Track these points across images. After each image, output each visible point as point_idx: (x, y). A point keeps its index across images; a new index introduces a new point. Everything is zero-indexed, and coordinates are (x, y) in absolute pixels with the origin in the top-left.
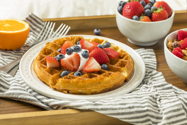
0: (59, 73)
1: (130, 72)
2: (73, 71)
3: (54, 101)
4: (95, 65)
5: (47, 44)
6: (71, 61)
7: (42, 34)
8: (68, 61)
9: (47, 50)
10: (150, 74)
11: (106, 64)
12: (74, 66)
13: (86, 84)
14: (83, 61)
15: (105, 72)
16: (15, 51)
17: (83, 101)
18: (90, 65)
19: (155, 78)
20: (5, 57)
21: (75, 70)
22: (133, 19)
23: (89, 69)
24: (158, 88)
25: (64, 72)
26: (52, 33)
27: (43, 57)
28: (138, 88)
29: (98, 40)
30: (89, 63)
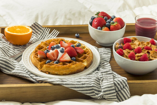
0: (45, 61)
1: (89, 63)
2: (54, 61)
3: (39, 78)
4: (67, 57)
5: (42, 43)
6: (53, 54)
7: (41, 36)
8: (51, 54)
9: (40, 46)
10: (103, 65)
11: (75, 57)
12: (54, 57)
13: (60, 69)
14: (60, 54)
15: (73, 62)
16: (23, 46)
17: (56, 79)
18: (64, 57)
19: (105, 67)
20: (16, 49)
21: (55, 60)
22: (97, 29)
23: (63, 60)
24: (103, 74)
25: (48, 61)
26: (48, 35)
27: (37, 51)
28: (92, 73)
29: (73, 41)
30: (64, 56)
